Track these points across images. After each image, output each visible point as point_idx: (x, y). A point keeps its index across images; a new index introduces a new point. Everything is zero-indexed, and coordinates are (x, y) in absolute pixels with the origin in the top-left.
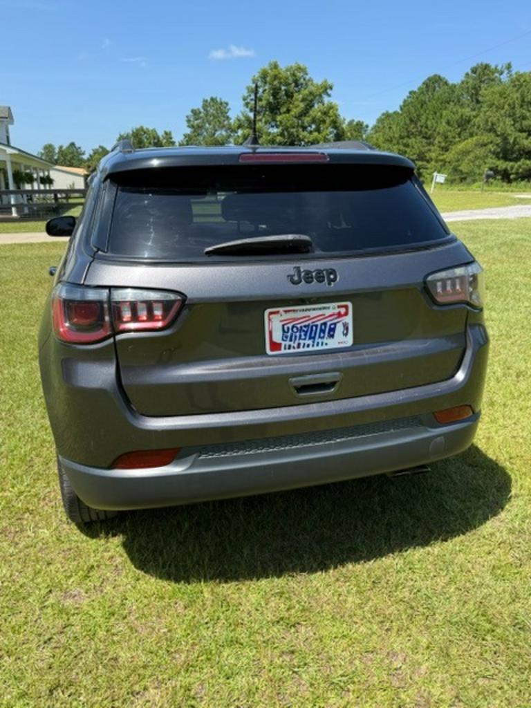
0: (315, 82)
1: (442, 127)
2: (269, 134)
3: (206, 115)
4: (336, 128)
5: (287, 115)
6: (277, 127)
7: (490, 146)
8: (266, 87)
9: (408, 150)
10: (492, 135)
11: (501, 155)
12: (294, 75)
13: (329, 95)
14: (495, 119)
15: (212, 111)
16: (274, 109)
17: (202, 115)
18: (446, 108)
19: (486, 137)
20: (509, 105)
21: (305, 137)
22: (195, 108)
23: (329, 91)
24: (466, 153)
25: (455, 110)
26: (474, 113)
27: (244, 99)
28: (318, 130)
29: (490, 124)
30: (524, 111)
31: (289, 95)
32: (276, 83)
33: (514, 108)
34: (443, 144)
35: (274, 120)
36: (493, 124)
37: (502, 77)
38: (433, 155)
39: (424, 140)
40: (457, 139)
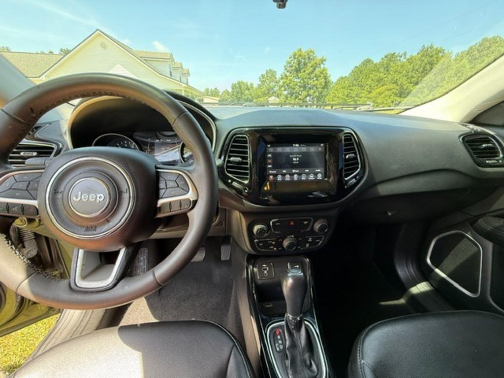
0: (317, 58)
1: (369, 82)
2: (295, 82)
3: (267, 77)
4: (325, 79)
5: (304, 73)
6: (299, 78)
7: (393, 90)
8: (295, 61)
9: (352, 92)
10: (395, 86)
11: (398, 95)
12: (308, 54)
13: (324, 64)
14: (398, 78)
15: (269, 75)
16: (298, 71)
17: (265, 77)
18: (372, 74)
19: (392, 86)
20: (406, 71)
21: (311, 83)
22: (263, 73)
23: (324, 62)
24: (380, 94)
25: (376, 74)
26: (385, 76)
27: (285, 67)
28: (317, 80)
29: (395, 79)
30: (413, 74)
31: (305, 64)
32: (300, 58)
33: (408, 72)
34: (368, 90)
35: (297, 76)
36: (397, 80)
37: (401, 58)
38: (363, 95)
39: (360, 88)
40: (376, 87)
